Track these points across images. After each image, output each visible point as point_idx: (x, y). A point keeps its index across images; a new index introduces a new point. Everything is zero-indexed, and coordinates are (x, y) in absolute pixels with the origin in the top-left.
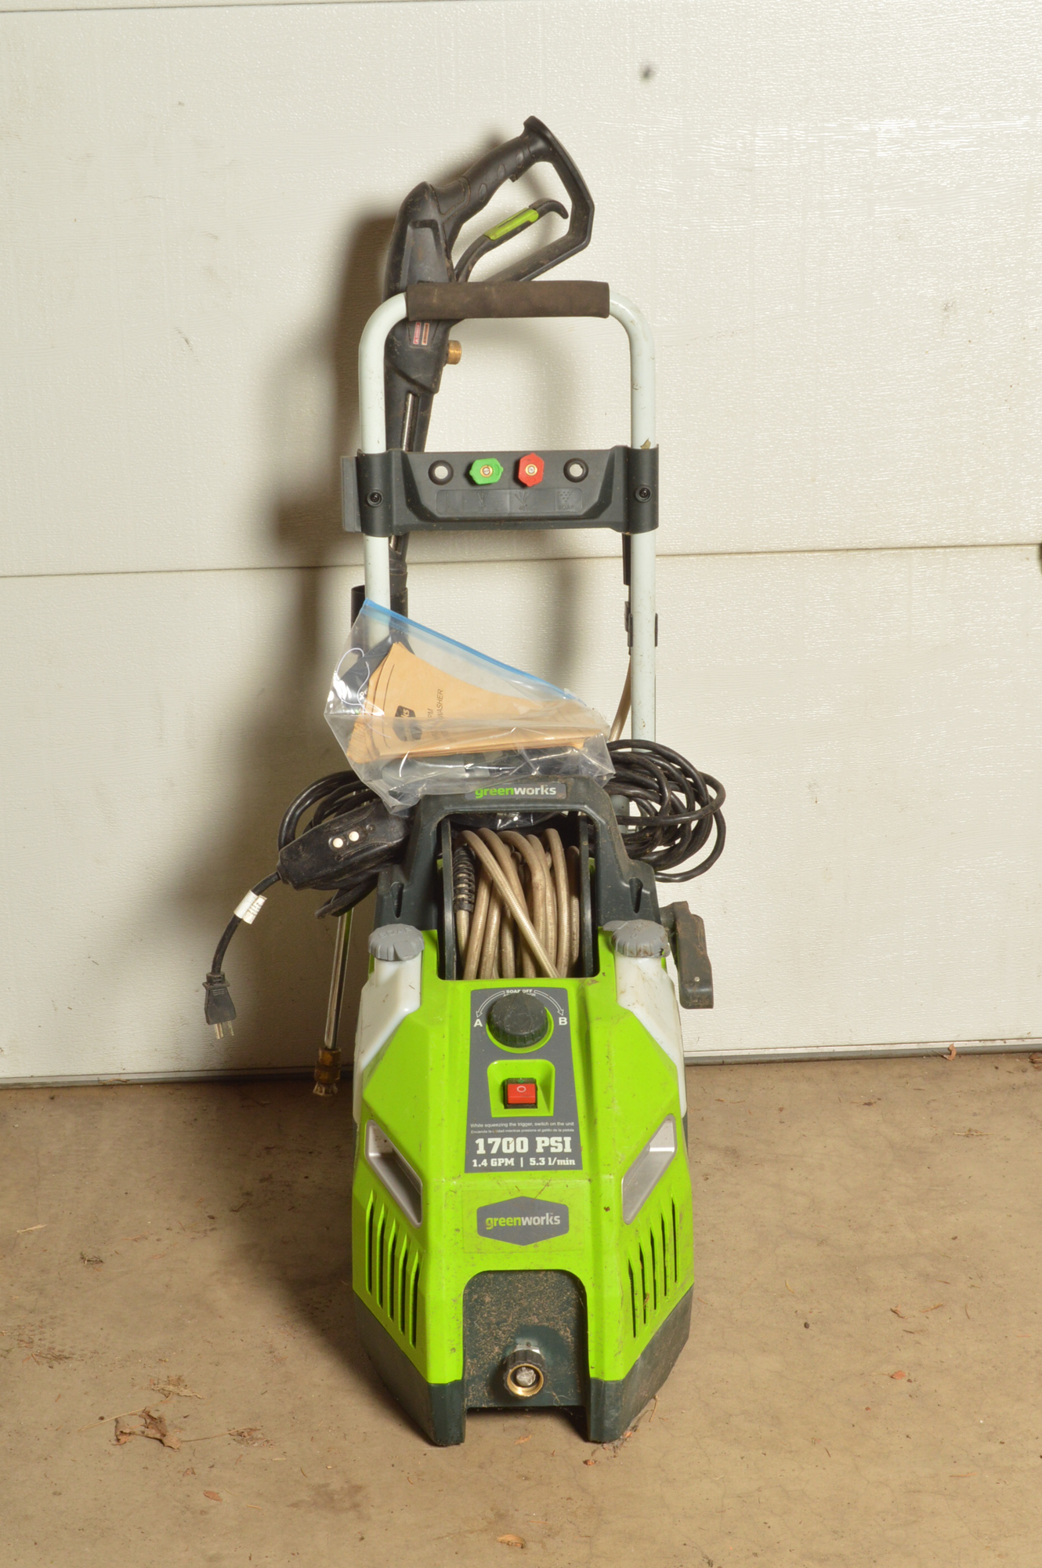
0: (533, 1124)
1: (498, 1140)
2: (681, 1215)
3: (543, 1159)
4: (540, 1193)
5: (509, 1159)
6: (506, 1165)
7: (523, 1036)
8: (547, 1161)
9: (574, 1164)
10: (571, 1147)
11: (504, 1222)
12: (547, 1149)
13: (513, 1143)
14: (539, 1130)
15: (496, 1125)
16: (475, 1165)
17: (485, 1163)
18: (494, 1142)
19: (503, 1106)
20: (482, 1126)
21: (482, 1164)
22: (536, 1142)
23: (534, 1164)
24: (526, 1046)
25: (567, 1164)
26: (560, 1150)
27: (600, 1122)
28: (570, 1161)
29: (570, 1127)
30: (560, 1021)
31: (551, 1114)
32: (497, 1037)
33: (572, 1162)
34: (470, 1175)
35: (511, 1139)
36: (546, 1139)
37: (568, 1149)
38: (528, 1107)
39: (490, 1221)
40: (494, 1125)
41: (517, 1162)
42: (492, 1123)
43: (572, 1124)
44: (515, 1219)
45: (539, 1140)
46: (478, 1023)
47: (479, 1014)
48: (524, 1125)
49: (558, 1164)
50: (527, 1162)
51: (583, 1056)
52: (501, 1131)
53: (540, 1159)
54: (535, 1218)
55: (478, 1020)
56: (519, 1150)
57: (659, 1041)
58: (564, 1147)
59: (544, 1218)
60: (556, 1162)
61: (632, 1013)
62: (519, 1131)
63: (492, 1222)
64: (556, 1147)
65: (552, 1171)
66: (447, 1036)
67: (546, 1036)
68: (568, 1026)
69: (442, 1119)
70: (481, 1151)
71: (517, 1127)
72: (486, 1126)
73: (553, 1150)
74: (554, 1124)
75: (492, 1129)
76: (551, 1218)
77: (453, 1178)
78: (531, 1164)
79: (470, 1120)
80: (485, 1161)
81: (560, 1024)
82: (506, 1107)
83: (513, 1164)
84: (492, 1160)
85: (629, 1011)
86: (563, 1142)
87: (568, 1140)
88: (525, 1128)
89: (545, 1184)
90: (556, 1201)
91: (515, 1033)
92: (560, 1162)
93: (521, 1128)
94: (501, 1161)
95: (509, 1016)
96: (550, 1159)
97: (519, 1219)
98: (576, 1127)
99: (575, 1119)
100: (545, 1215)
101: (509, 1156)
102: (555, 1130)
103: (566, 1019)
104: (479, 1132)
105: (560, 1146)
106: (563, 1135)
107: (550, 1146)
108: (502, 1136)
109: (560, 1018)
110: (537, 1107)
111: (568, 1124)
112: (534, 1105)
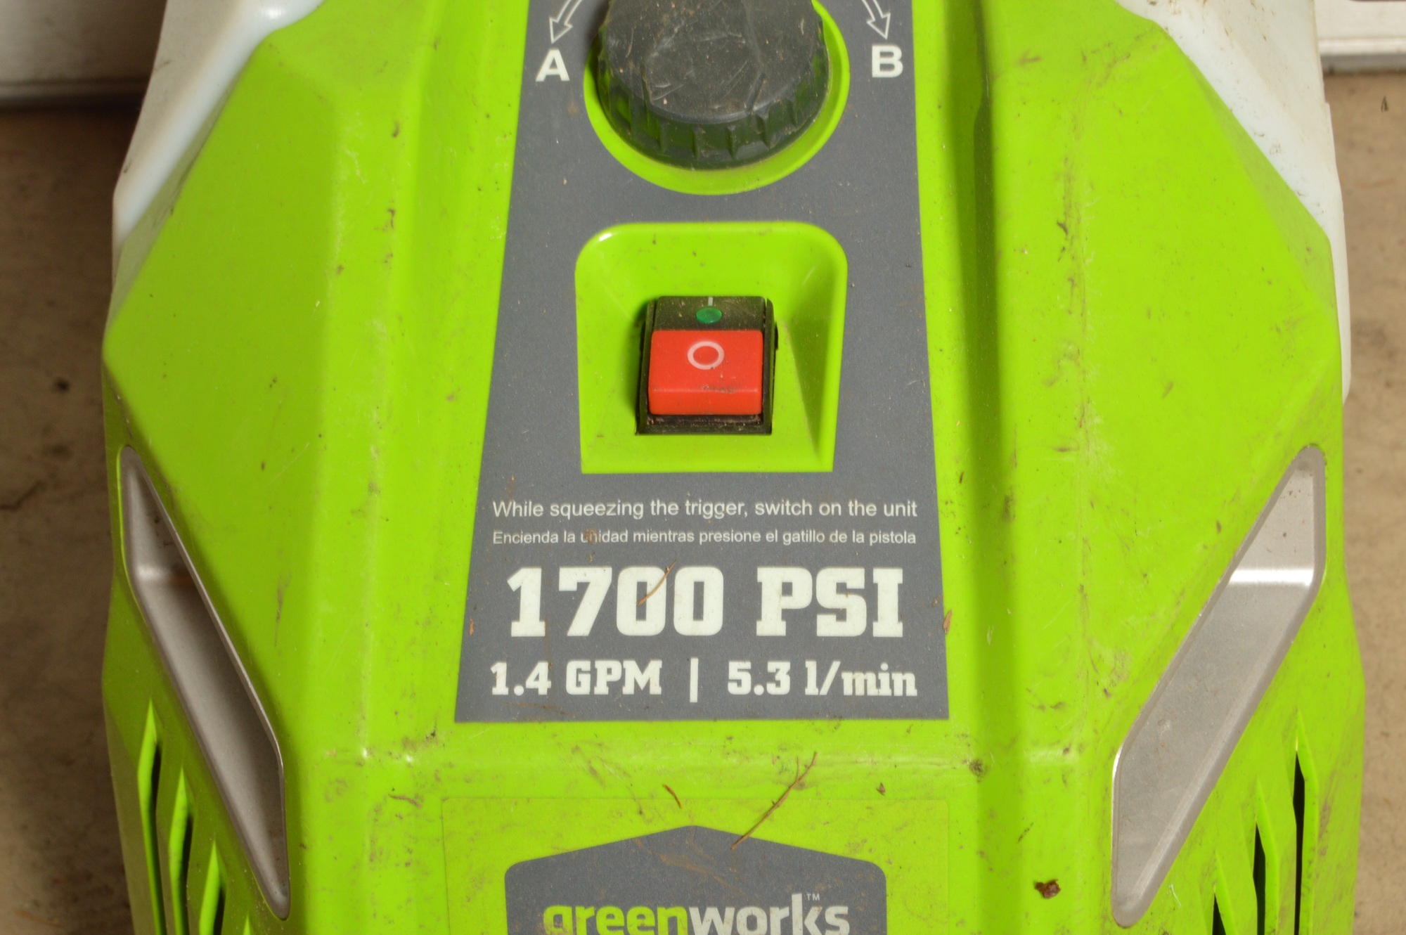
0: (749, 507)
1: (598, 578)
2: (1326, 810)
3: (781, 668)
4: (766, 815)
5: (643, 666)
6: (628, 689)
7: (725, 126)
8: (798, 677)
9: (912, 691)
10: (902, 617)
11: (619, 921)
12: (800, 620)
13: (663, 590)
14: (771, 537)
15: (598, 509)
16: (500, 689)
17: (539, 677)
18: (583, 587)
19: (631, 423)
20: (537, 510)
21: (530, 683)
22: (757, 589)
23: (745, 689)
24: (736, 164)
25: (885, 691)
26: (854, 626)
27: (1024, 510)
28: (898, 678)
29: (899, 524)
30: (876, 61)
31: (824, 462)
32: (621, 124)
33: (905, 684)
34: (477, 732)
35: (652, 575)
36: (799, 576)
37: (889, 625)
38: (730, 430)
39: (558, 919)
40: (587, 509)
41: (674, 679)
42: (578, 500)
43: (911, 509)
44: (664, 914)
45: (769, 577)
46: (555, 65)
47: (558, 27)
48: (711, 511)
49: (848, 690)
50: (715, 679)
51: (961, 210)
52: (616, 537)
53: (772, 666)
54: (744, 913)
55: (555, 55)
56: (685, 625)
57: (1264, 146)
58: (872, 614)
59: (784, 912)
60: (838, 682)
61: (1164, 33)
62: (686, 537)
63: (567, 920)
64: (841, 615)
65: (821, 724)
66: (410, 130)
67: (823, 112)
68: (905, 84)
69: (372, 488)
70: (529, 624)
71: (682, 522)
72: (555, 510)
73: (826, 627)
74: (833, 508)
75: (578, 524)
76: (814, 913)
77: (407, 744)
78: (733, 689)
79: (490, 487)
80: (542, 668)
81: (877, 72)
82: (642, 429)
83: (656, 689)
84: (572, 667)
85: (1154, 28)
86: (870, 593)
87: (889, 580)
88: (715, 525)
89: (788, 778)
90: (835, 846)
91: (693, 115)
92: (857, 683)
93: (697, 523)
94: (608, 670)
95: (667, 43)
96: (811, 666)
97: (679, 912)
98: (927, 525)
99: (926, 493)
100: (787, 903)
101: (640, 649)
102: (839, 537)
103: (897, 52)
104: (526, 538)
105: (856, 606)
106: (869, 558)
107: (815, 608)
108: (618, 558)
109: (876, 50)
110: (768, 430)
111: (892, 511)
112: (760, 423)
